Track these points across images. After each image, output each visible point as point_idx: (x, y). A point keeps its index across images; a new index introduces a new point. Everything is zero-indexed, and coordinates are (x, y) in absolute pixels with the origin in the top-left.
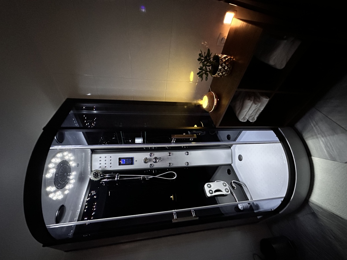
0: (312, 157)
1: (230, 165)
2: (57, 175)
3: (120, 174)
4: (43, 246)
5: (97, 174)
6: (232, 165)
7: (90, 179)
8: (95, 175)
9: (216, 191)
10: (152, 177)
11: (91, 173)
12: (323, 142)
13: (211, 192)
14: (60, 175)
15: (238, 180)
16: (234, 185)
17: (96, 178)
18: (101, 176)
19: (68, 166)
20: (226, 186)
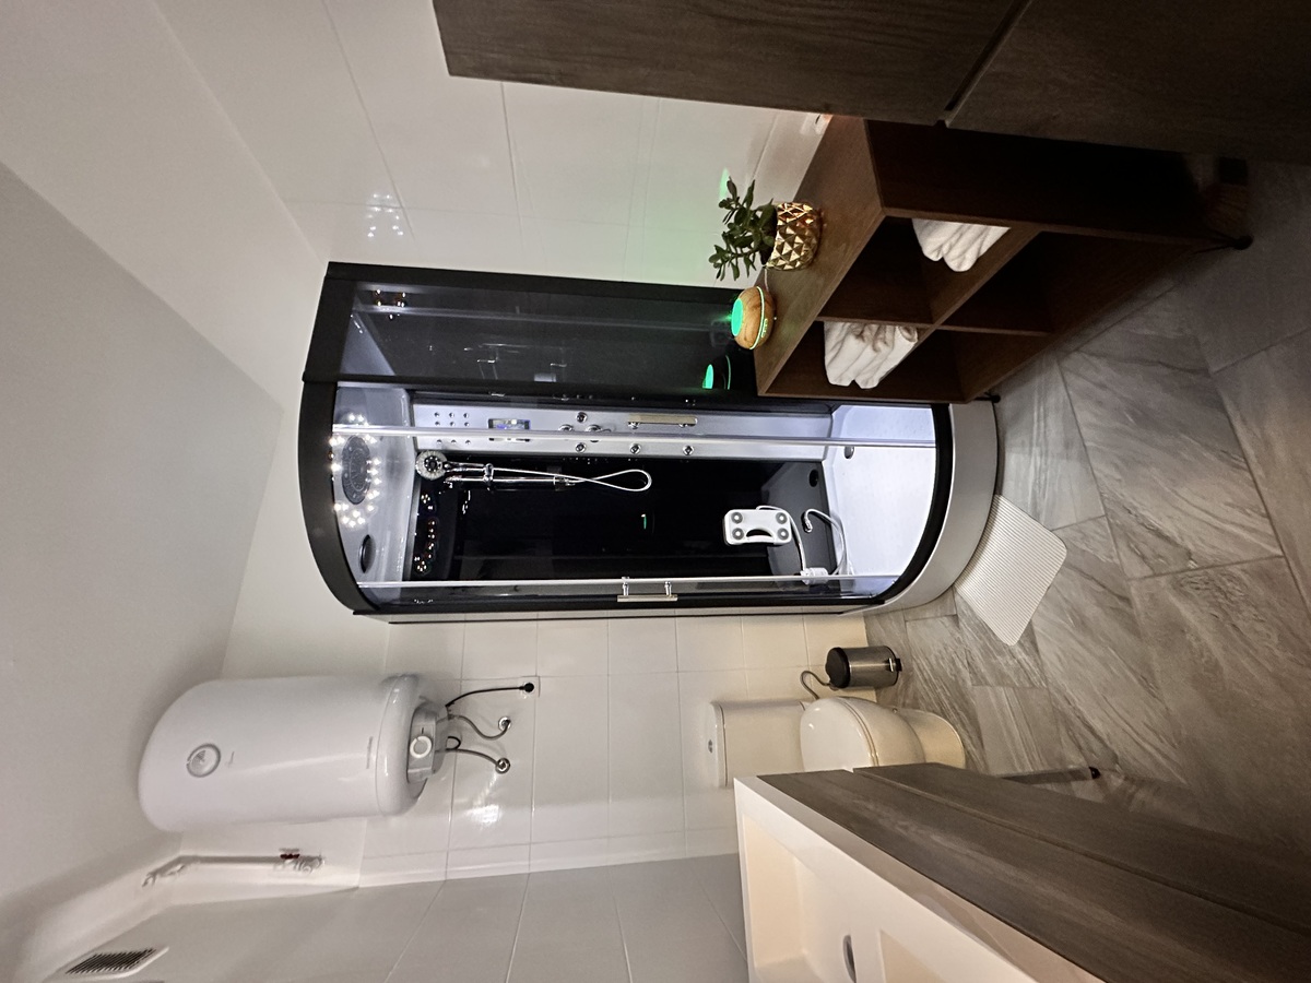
0: (1002, 498)
1: (819, 463)
2: (346, 475)
3: (495, 466)
4: (354, 613)
5: (433, 461)
6: (823, 462)
7: (417, 475)
8: (430, 464)
9: (751, 533)
10: (582, 480)
11: (417, 458)
12: (1036, 468)
13: (738, 534)
14: (353, 474)
15: (827, 510)
16: (808, 522)
17: (431, 472)
18: (444, 468)
19: (362, 447)
20: (784, 521)
